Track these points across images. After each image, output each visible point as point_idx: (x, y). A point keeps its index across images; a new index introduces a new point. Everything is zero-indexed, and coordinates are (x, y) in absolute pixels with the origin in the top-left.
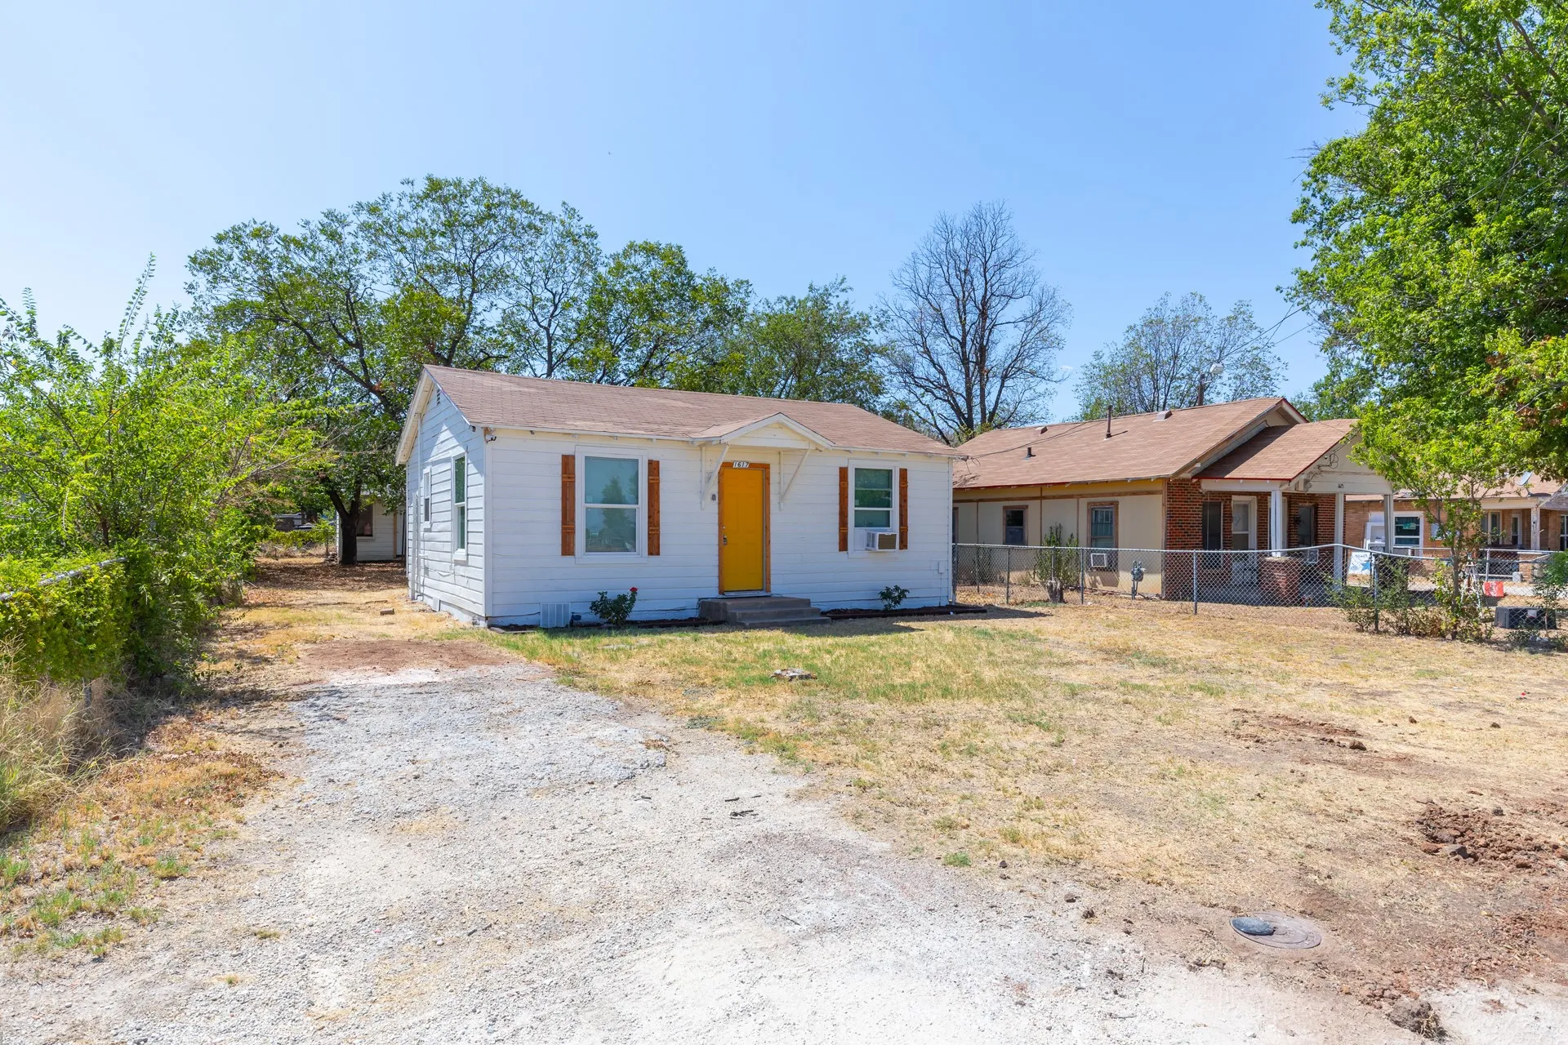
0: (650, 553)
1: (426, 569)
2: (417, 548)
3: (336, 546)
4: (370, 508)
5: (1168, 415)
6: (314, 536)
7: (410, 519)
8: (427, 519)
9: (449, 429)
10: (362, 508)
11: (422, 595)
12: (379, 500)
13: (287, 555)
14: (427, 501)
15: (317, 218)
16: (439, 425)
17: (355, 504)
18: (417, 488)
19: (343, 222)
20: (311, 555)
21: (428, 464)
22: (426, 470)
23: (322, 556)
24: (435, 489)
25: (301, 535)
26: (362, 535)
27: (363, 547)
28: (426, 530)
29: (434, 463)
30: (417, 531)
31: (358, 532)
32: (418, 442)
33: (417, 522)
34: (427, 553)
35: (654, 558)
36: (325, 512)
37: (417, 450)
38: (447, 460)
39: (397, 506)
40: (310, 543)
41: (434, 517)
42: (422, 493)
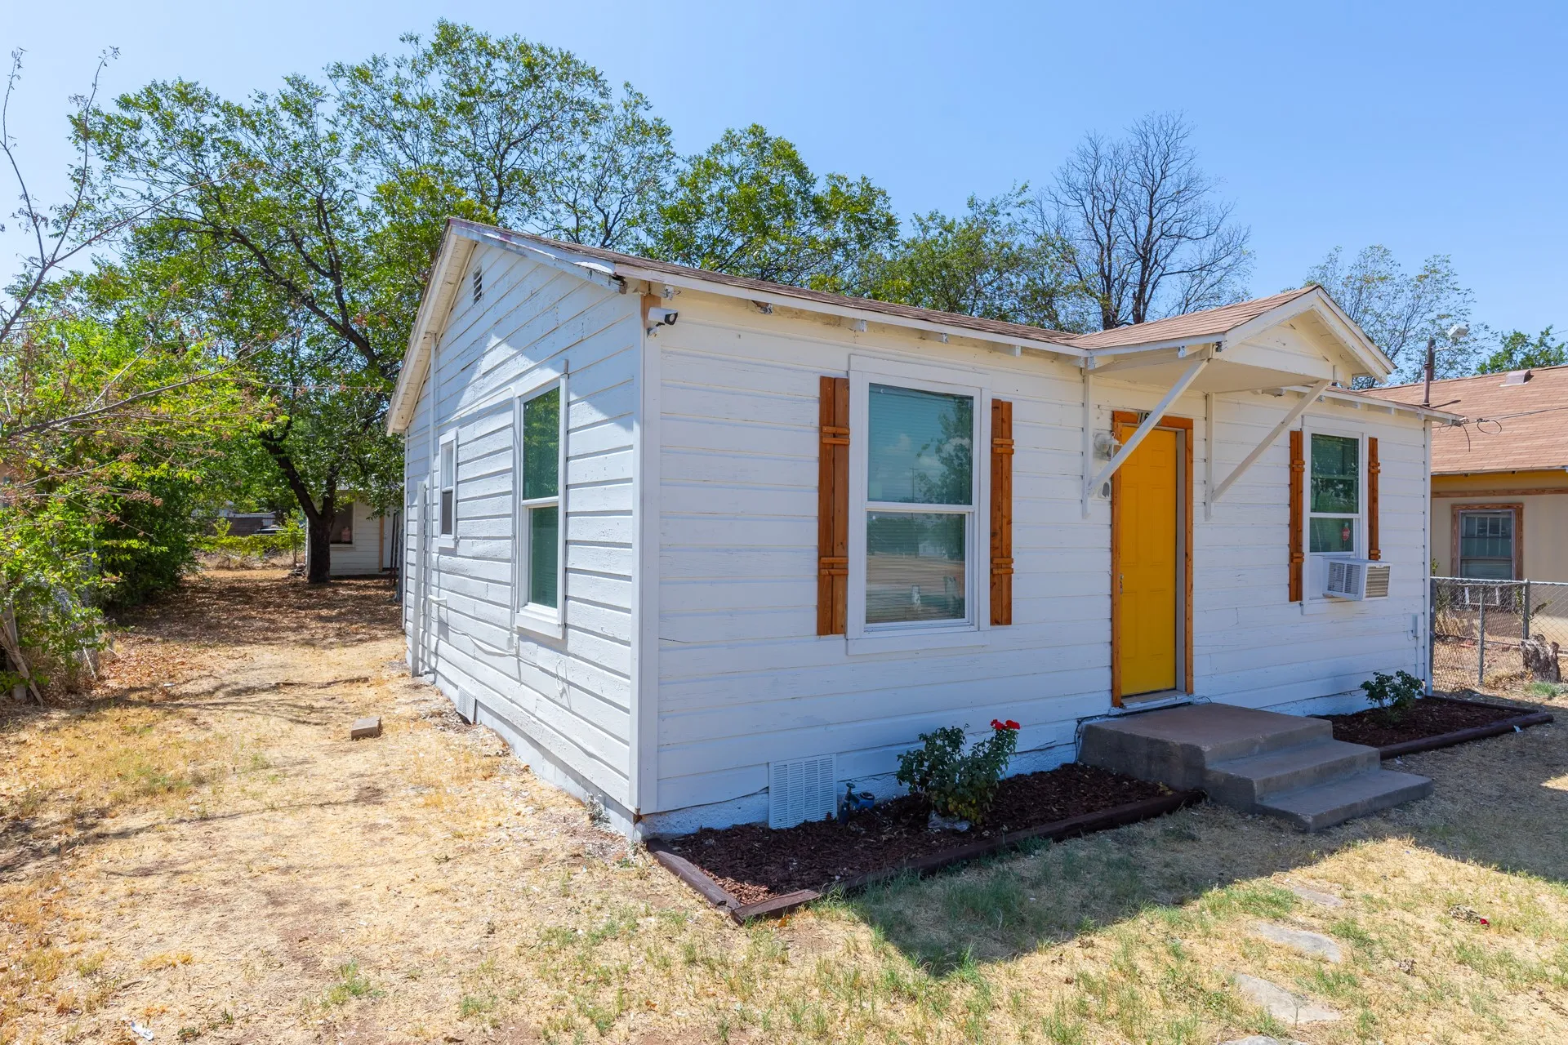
0: (995, 621)
1: (444, 626)
2: (424, 583)
3: (305, 554)
4: (349, 507)
5: (1528, 377)
6: (279, 541)
7: (412, 527)
8: (446, 528)
9: (506, 340)
10: (337, 508)
11: (434, 671)
12: (362, 498)
13: (243, 566)
14: (447, 496)
15: (276, 87)
16: (485, 337)
17: (329, 502)
18: (427, 471)
19: (317, 95)
20: (274, 565)
21: (451, 425)
22: (448, 436)
23: (289, 567)
24: (465, 472)
25: (262, 541)
26: (339, 542)
27: (338, 558)
28: (443, 551)
29: (464, 422)
30: (424, 550)
31: (331, 538)
32: (430, 387)
33: (425, 534)
34: (445, 595)
35: (1002, 631)
36: (293, 512)
37: (428, 404)
38: (505, 407)
39: (391, 505)
40: (273, 550)
41: (463, 527)
42: (436, 481)
